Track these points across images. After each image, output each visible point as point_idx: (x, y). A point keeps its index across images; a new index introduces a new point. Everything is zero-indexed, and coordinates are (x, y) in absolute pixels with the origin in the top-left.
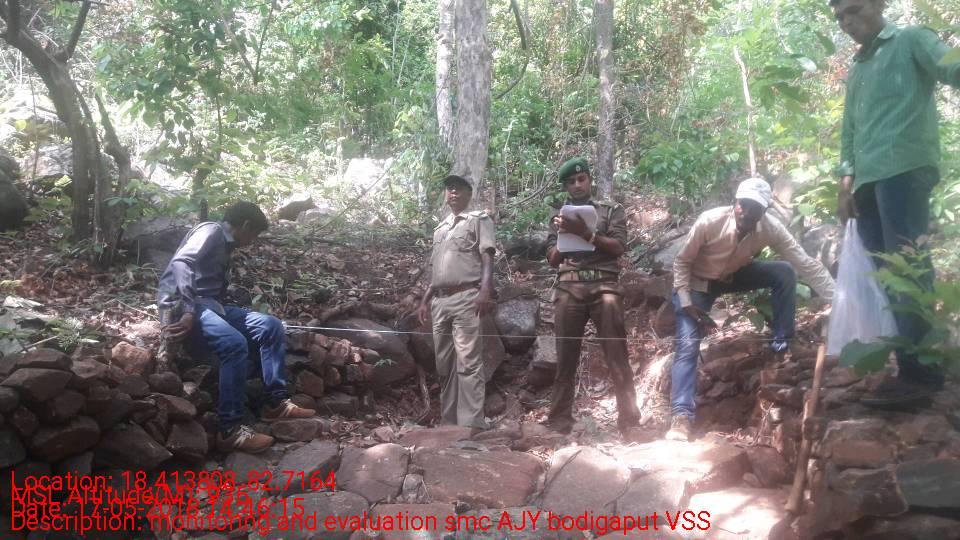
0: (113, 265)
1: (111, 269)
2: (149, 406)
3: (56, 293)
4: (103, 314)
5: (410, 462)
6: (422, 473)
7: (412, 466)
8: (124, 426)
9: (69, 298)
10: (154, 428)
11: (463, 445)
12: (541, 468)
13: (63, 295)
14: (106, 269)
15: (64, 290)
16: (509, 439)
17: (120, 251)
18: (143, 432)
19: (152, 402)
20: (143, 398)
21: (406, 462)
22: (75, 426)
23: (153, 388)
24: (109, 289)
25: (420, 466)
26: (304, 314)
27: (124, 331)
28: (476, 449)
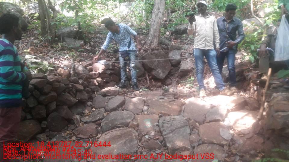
0: (54, 43)
1: (54, 44)
2: (70, 87)
3: (39, 52)
4: (53, 59)
5: (145, 102)
6: (148, 106)
7: (146, 104)
8: (63, 93)
9: (43, 54)
10: (72, 94)
11: (160, 98)
12: (183, 104)
13: (41, 53)
14: (52, 44)
15: (41, 51)
16: (173, 95)
17: (56, 38)
18: (69, 95)
19: (71, 86)
20: (68, 85)
21: (144, 103)
22: (50, 95)
23: (70, 82)
24: (54, 50)
25: (148, 103)
26: (111, 56)
27: (60, 64)
28: (164, 99)
